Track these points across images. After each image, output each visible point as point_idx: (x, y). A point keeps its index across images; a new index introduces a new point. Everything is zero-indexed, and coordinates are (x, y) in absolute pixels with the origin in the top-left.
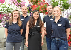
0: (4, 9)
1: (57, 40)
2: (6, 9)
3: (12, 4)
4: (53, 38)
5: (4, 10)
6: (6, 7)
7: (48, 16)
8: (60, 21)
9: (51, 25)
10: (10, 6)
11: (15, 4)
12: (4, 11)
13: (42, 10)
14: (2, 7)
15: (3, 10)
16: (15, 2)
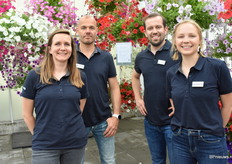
0: (10, 30)
1: (192, 136)
2: (18, 30)
3: (36, 15)
4: (178, 127)
5: (10, 33)
6: (16, 25)
7: (149, 52)
8: (199, 68)
9: (169, 84)
10: (29, 23)
11: (42, 14)
12: (11, 36)
13: (128, 33)
14: (3, 25)
15: (6, 34)
16: (43, 9)
